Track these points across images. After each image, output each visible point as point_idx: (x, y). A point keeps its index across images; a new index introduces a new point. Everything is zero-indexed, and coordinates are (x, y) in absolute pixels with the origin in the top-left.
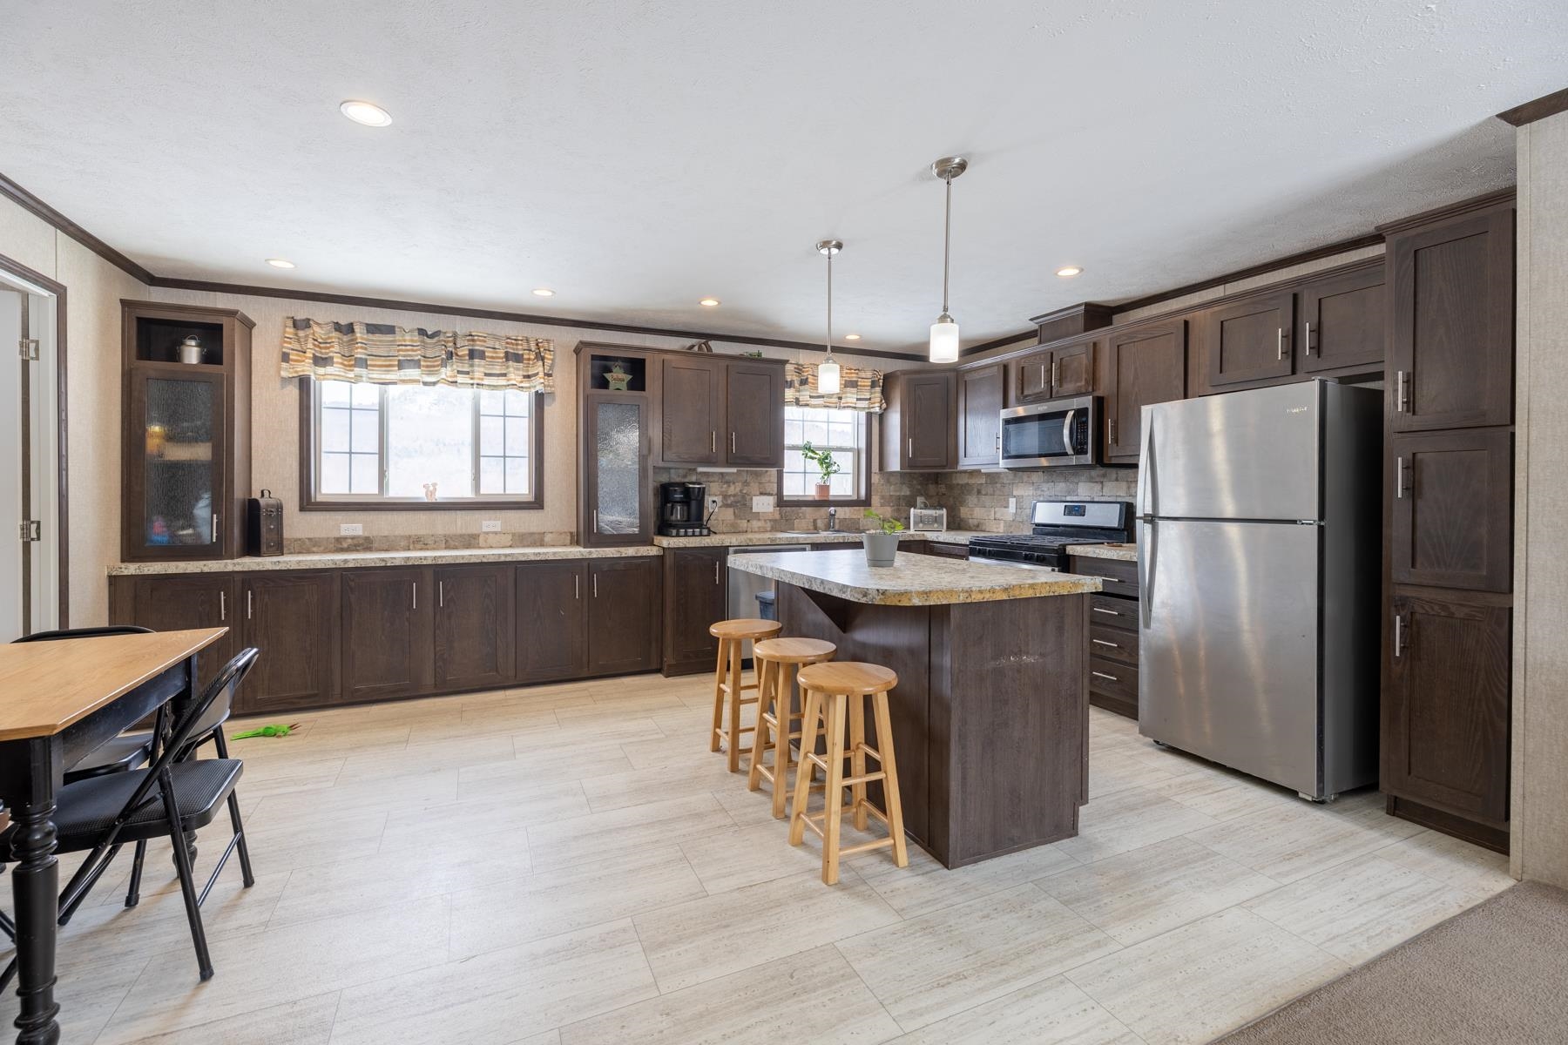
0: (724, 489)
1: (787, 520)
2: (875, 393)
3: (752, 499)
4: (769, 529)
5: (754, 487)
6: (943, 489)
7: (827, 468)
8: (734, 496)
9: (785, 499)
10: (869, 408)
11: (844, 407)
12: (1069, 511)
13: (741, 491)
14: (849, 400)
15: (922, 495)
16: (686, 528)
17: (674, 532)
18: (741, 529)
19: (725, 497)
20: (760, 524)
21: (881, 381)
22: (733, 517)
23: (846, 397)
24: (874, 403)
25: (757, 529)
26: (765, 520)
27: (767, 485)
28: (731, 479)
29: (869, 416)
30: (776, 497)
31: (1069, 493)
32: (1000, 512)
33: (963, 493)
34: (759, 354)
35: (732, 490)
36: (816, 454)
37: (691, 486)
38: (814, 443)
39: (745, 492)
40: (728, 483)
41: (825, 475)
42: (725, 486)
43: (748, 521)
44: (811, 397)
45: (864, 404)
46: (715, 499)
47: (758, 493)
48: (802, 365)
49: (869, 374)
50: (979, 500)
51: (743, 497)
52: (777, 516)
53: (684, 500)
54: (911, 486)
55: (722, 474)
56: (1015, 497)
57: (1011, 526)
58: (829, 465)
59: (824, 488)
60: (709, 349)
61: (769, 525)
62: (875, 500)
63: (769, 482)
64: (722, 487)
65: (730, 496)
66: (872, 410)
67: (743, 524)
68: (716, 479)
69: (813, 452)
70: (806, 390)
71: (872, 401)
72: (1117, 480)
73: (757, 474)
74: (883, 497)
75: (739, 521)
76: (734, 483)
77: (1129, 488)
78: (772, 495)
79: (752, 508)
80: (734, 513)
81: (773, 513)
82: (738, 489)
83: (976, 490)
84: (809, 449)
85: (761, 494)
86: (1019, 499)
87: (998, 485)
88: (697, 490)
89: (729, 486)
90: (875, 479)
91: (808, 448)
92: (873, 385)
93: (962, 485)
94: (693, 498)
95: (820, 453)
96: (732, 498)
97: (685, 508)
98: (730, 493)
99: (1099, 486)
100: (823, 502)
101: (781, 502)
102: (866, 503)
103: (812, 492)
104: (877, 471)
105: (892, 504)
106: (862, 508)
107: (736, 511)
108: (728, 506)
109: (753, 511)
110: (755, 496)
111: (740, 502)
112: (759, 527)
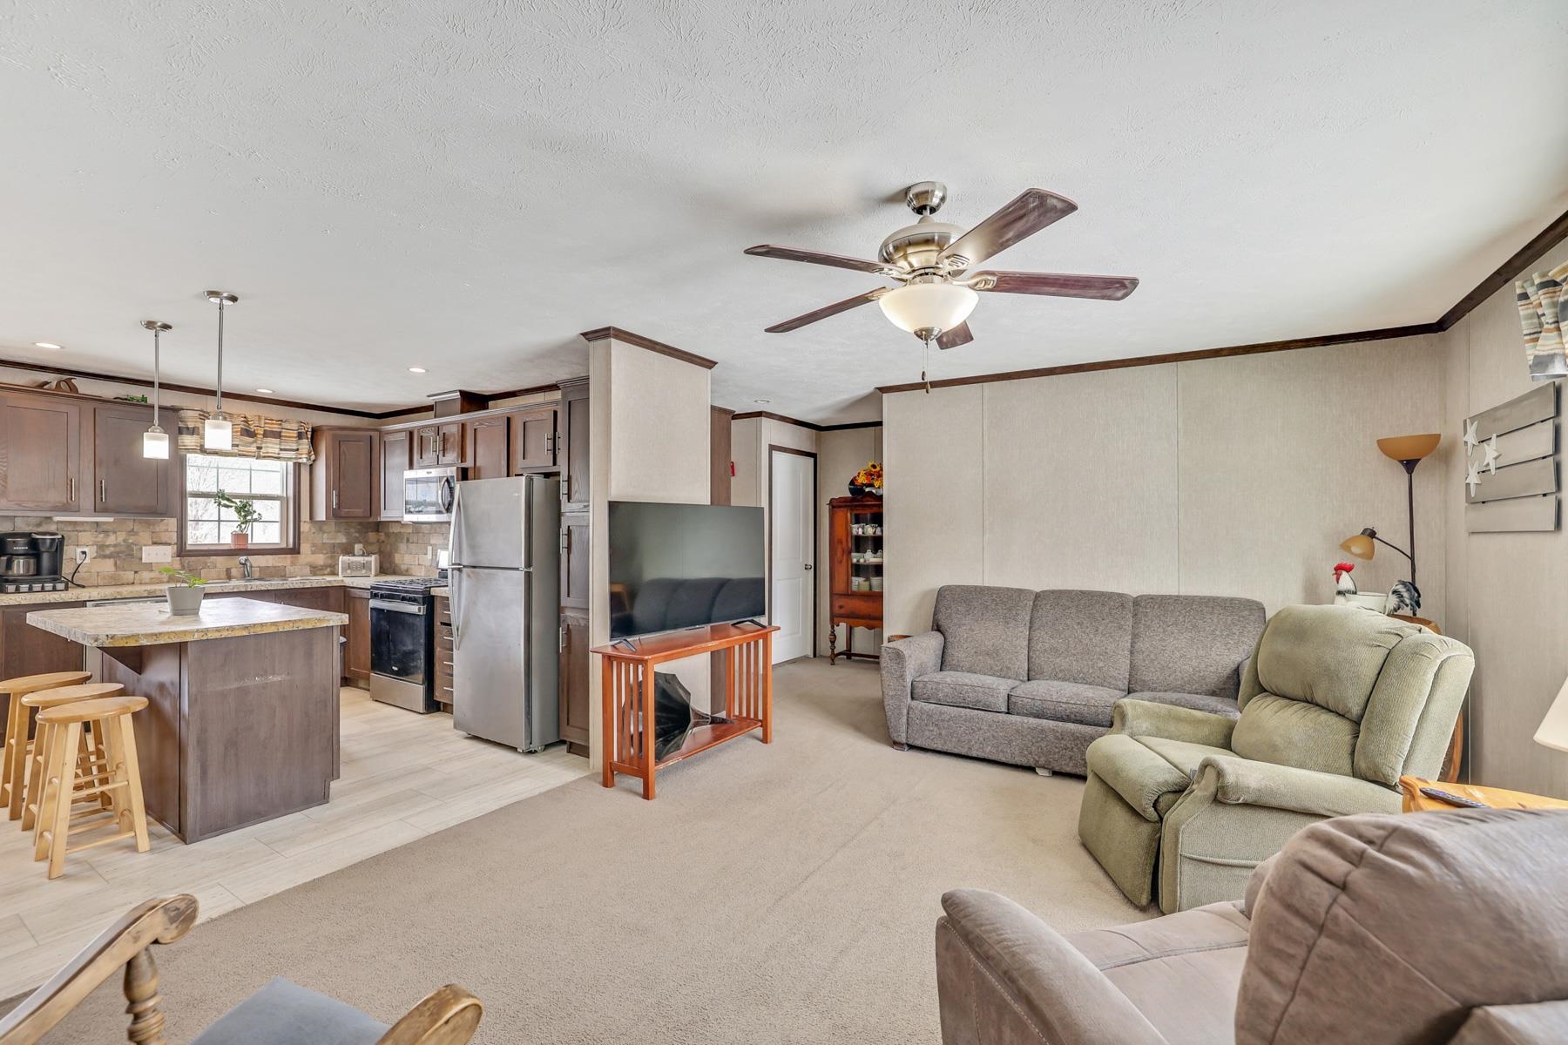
0: (99, 539)
1: (191, 570)
2: (302, 444)
3: (141, 549)
4: (165, 580)
5: (145, 536)
6: (382, 536)
7: (245, 516)
8: (115, 546)
9: (188, 548)
10: (296, 458)
11: (264, 457)
13: (125, 541)
14: (270, 450)
15: (360, 542)
16: (31, 583)
17: (11, 588)
18: (125, 581)
19: (101, 547)
20: (153, 575)
21: (308, 433)
22: (113, 569)
23: (268, 447)
24: (301, 454)
25: (147, 581)
26: (160, 571)
27: (163, 534)
28: (110, 529)
29: (298, 466)
30: (175, 546)
32: (422, 558)
34: (145, 399)
35: (111, 540)
36: (233, 502)
37: (38, 537)
38: (228, 490)
39: (130, 541)
40: (106, 532)
41: (242, 523)
42: (102, 535)
43: (136, 572)
45: (290, 454)
46: (86, 549)
47: (150, 543)
48: (208, 413)
49: (295, 426)
50: (408, 548)
51: (129, 546)
52: (177, 565)
53: (31, 552)
54: (348, 534)
55: (97, 523)
58: (249, 513)
59: (240, 537)
60: (73, 388)
62: (305, 548)
63: (167, 531)
64: (97, 537)
65: (108, 546)
66: (300, 461)
67: (129, 576)
68: (85, 529)
69: (228, 500)
71: (300, 452)
73: (148, 524)
74: (314, 545)
75: (122, 573)
76: (115, 532)
78: (170, 544)
79: (141, 559)
80: (116, 563)
81: (171, 564)
82: (120, 539)
83: (406, 538)
84: (223, 497)
85: (155, 543)
87: (421, 535)
88: (48, 541)
89: (108, 535)
90: (305, 527)
91: (221, 497)
92: (300, 436)
94: (42, 549)
95: (237, 501)
96: (112, 549)
97: (32, 561)
98: (107, 544)
100: (241, 549)
101: (182, 552)
102: (294, 551)
103: (227, 540)
104: (308, 520)
105: (324, 552)
106: (289, 556)
107: (118, 562)
108: (105, 557)
109: (143, 561)
110: (145, 545)
111: (124, 552)
112: (152, 579)
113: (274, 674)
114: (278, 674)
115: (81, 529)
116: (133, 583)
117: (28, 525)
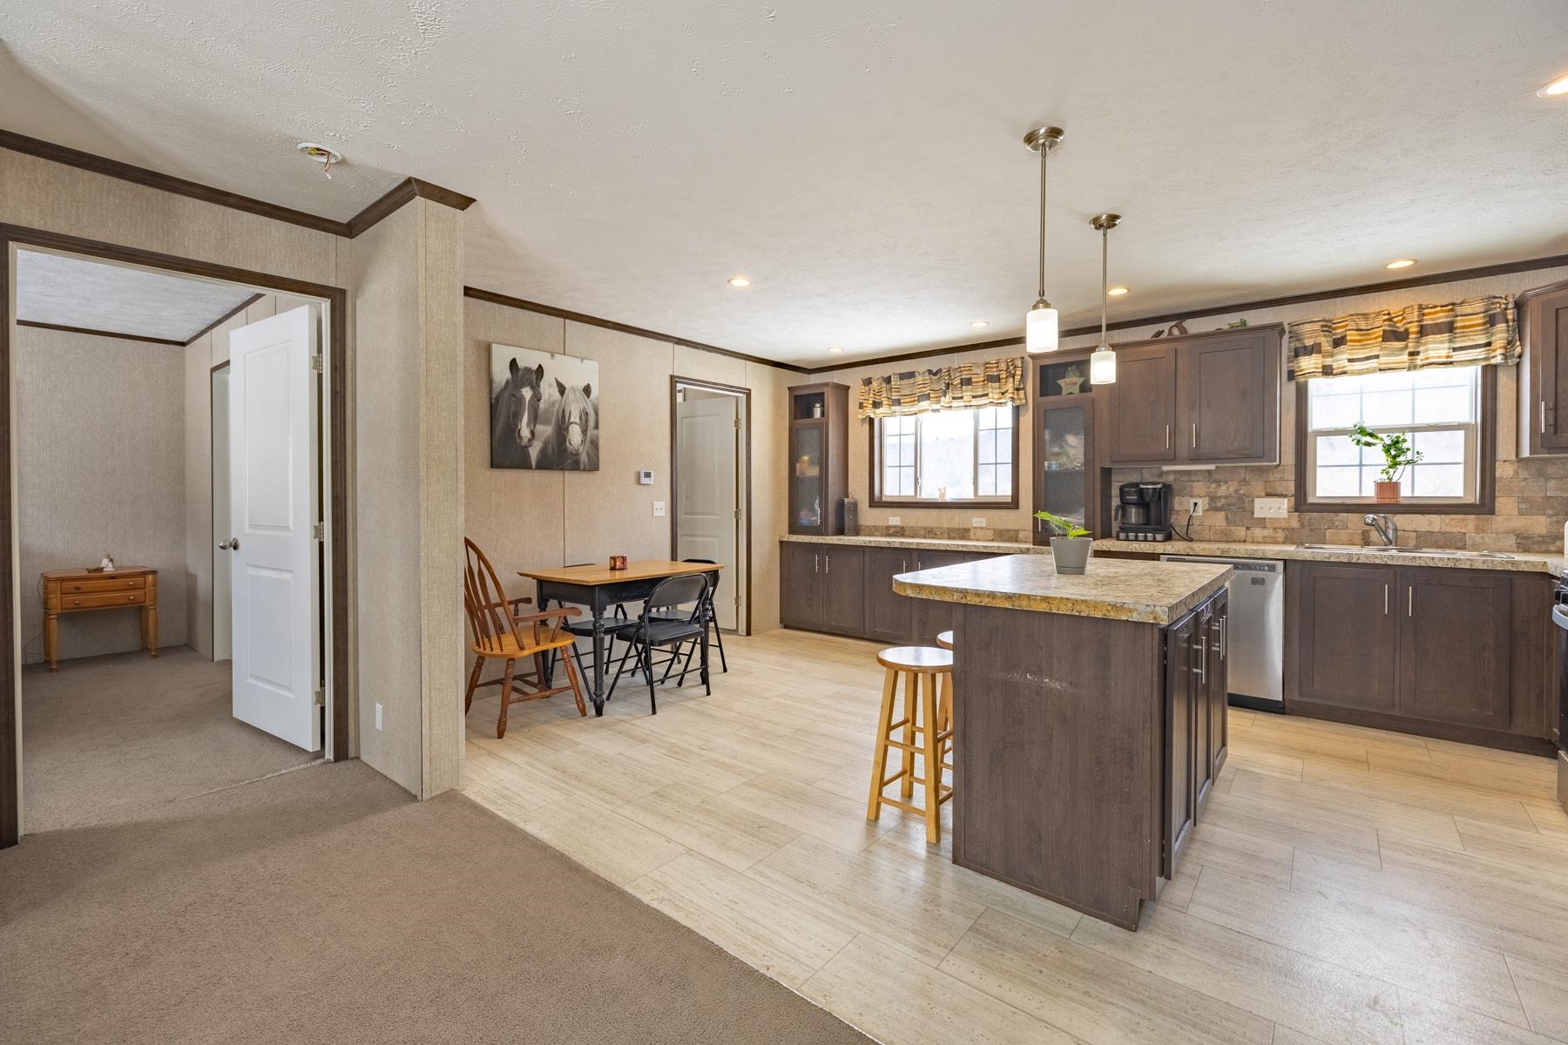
0: (1211, 490)
1: (1312, 530)
2: (1497, 332)
3: (1253, 501)
4: (1281, 540)
5: (1257, 486)
7: (1395, 457)
8: (1226, 497)
9: (1311, 501)
10: (1486, 359)
11: (1423, 366)
13: (1236, 491)
14: (1431, 354)
16: (1146, 532)
18: (1237, 539)
19: (1213, 498)
20: (1266, 532)
21: (1509, 312)
22: (1224, 523)
23: (1427, 350)
24: (1494, 350)
25: (1260, 540)
26: (1274, 529)
27: (1278, 483)
28: (1222, 478)
29: (1492, 370)
30: (1293, 498)
34: (1244, 323)
35: (1223, 490)
36: (1377, 438)
38: (1369, 424)
39: (1242, 492)
40: (1218, 482)
41: (1390, 467)
42: (1213, 485)
43: (1248, 528)
44: (1350, 360)
45: (1479, 353)
47: (1264, 494)
48: (1331, 321)
49: (1479, 307)
51: (1240, 499)
52: (1295, 524)
53: (1141, 502)
58: (1402, 452)
59: (1388, 487)
60: (1183, 331)
61: (1280, 535)
62: (1504, 504)
63: (1282, 479)
64: (1208, 488)
65: (1220, 497)
66: (1493, 361)
67: (1241, 532)
68: (1201, 478)
69: (1371, 435)
70: (1343, 353)
71: (1492, 346)
73: (1263, 470)
74: (1524, 500)
75: (1233, 528)
76: (1226, 482)
78: (1286, 496)
79: (1253, 513)
80: (1227, 518)
81: (1288, 520)
82: (1232, 490)
84: (1362, 431)
85: (1268, 495)
88: (1150, 490)
89: (1220, 485)
90: (1507, 471)
91: (1364, 434)
92: (1491, 321)
95: (1384, 436)
96: (1223, 500)
97: (1143, 511)
98: (1219, 495)
100: (1386, 506)
101: (1304, 506)
102: (1483, 509)
103: (1369, 492)
104: (1513, 458)
105: (1550, 512)
106: (1473, 517)
107: (1229, 516)
108: (1216, 509)
109: (1255, 516)
110: (1258, 497)
111: (1235, 504)
112: (1264, 537)
113: (1051, 676)
114: (1057, 680)
115: (1195, 479)
116: (1245, 541)
117: (1152, 476)
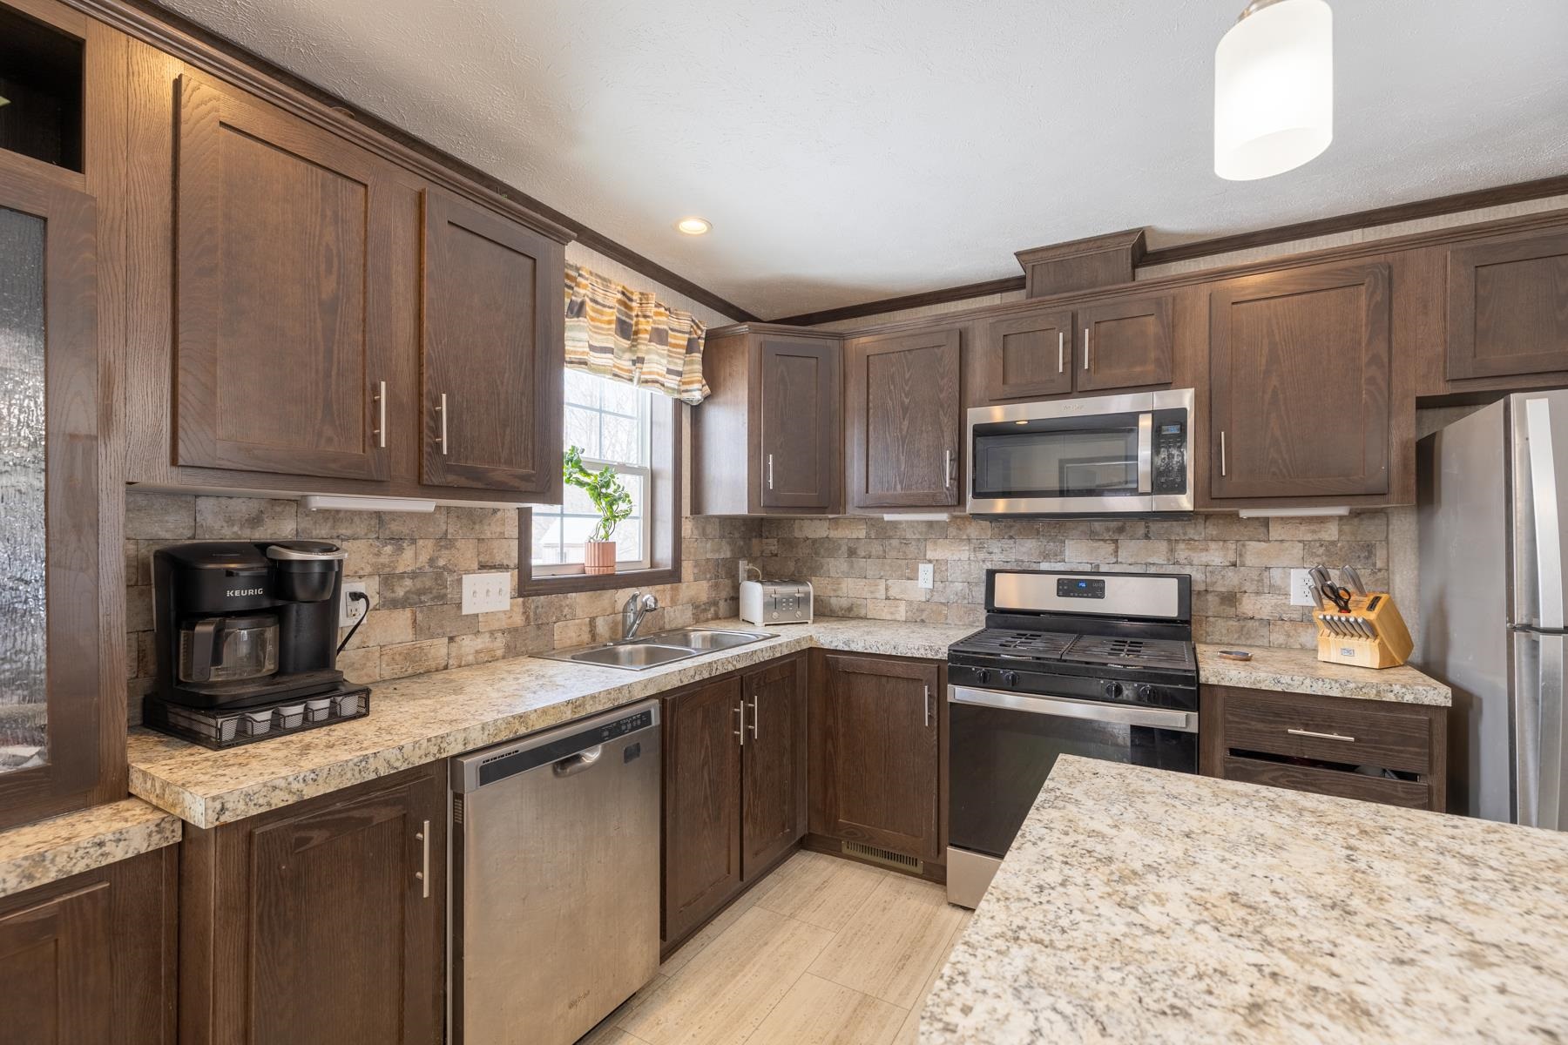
0: (384, 559)
1: (539, 627)
2: (694, 363)
3: (460, 581)
4: (499, 653)
5: (466, 552)
6: (772, 546)
7: (607, 507)
8: (414, 575)
9: (536, 575)
10: (679, 392)
11: (640, 380)
12: (1067, 588)
13: (432, 561)
14: (653, 368)
15: (744, 557)
17: (229, 727)
18: (433, 665)
19: (388, 579)
20: (481, 642)
21: (702, 342)
22: (408, 634)
23: (651, 361)
24: (691, 383)
25: (471, 658)
26: (492, 633)
27: (496, 544)
28: (406, 531)
29: (679, 404)
30: (515, 572)
31: (1046, 557)
32: (897, 587)
33: (817, 554)
35: (408, 560)
36: (589, 474)
37: (295, 556)
39: (441, 563)
40: (397, 540)
41: (608, 520)
42: (389, 549)
43: (451, 639)
45: (672, 382)
46: (360, 587)
47: (476, 566)
50: (852, 567)
51: (439, 577)
52: (519, 620)
53: (266, 604)
54: (732, 543)
55: (378, 515)
56: (930, 561)
57: (923, 611)
58: (610, 502)
59: (606, 550)
61: (500, 643)
62: (688, 569)
63: (502, 536)
64: (378, 554)
65: (402, 576)
66: (685, 396)
67: (438, 649)
68: (360, 529)
69: (582, 470)
71: (686, 378)
72: (1147, 537)
73: (472, 518)
74: (696, 562)
75: (429, 642)
76: (413, 541)
77: (1172, 551)
78: (506, 568)
79: (459, 606)
80: (414, 621)
81: (508, 614)
82: (424, 558)
83: (844, 548)
84: (577, 462)
85: (483, 567)
86: (937, 563)
87: (895, 542)
88: (317, 569)
89: (400, 549)
90: (687, 528)
91: (575, 465)
92: (690, 348)
93: (814, 541)
94: (301, 593)
96: (408, 583)
97: (270, 633)
98: (400, 570)
99: (1110, 547)
100: (604, 581)
101: (528, 586)
102: (674, 576)
104: (689, 515)
105: (708, 576)
106: (669, 586)
107: (420, 617)
108: (394, 604)
109: (465, 611)
110: (468, 572)
111: (430, 590)
112: (477, 652)
115: (349, 532)
116: (446, 668)
117: (230, 521)
